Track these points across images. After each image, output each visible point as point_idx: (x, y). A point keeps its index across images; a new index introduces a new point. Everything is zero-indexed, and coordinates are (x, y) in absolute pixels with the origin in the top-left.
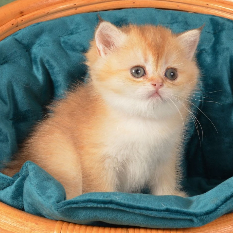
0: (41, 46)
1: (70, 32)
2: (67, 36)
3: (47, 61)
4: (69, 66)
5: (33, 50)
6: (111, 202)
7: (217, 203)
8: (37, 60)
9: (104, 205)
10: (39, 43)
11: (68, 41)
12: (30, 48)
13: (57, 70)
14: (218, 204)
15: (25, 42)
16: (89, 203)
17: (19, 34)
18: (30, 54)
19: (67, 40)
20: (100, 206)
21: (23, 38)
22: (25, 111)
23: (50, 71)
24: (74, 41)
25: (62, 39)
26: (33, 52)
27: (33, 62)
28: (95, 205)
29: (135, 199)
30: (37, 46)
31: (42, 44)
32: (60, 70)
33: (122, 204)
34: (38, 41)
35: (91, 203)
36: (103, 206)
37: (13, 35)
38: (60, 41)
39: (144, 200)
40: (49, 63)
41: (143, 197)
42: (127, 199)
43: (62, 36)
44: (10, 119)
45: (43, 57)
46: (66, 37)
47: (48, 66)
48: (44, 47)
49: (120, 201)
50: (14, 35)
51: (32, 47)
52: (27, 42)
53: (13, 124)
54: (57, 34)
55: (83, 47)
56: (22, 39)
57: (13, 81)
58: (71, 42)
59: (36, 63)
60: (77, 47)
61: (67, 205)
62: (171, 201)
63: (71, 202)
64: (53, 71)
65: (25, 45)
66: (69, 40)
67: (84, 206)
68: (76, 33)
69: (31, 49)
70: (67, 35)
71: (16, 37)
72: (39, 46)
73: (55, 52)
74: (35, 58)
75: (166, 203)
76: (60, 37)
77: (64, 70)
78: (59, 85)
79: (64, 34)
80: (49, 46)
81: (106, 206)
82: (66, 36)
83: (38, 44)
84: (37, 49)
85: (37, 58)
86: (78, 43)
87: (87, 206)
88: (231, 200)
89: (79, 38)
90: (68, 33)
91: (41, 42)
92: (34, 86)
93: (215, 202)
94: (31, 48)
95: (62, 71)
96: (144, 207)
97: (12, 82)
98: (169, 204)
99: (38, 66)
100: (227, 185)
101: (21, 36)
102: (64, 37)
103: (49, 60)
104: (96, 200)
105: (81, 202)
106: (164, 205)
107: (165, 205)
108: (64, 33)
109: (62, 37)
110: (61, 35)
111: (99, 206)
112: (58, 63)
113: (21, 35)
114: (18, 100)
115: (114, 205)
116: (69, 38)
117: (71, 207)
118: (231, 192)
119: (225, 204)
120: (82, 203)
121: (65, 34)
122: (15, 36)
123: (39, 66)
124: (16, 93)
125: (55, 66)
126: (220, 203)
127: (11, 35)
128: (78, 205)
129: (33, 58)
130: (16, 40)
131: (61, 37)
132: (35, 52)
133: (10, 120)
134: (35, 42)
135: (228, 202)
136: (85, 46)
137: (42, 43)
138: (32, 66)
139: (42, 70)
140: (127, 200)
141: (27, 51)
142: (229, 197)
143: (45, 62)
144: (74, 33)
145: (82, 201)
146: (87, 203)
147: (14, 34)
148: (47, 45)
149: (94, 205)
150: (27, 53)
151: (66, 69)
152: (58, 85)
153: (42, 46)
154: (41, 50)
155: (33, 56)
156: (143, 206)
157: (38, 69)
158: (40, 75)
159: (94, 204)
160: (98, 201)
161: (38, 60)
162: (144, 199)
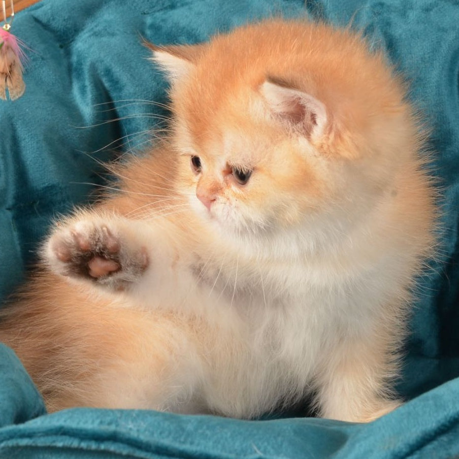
0: (97, 35)
1: (169, 4)
2: (161, 13)
3: (107, 71)
4: (158, 84)
5: (76, 44)
6: (114, 438)
7: (397, 450)
8: (82, 69)
9: (97, 445)
10: (92, 29)
11: (161, 24)
12: (71, 40)
13: (130, 93)
14: (399, 452)
15: (58, 24)
16: (60, 438)
17: (45, 7)
18: (68, 54)
19: (159, 22)
20: (88, 446)
21: (52, 15)
22: (43, 189)
23: (113, 95)
24: (176, 24)
25: (149, 20)
26: (77, 49)
27: (74, 74)
28: (75, 443)
29: (183, 430)
30: (87, 35)
31: (99, 30)
32: (135, 94)
33: (141, 442)
34: (90, 24)
35: (64, 437)
36: (94, 446)
37: (30, 8)
38: (143, 23)
39: (207, 435)
40: (112, 76)
41: (205, 427)
42: (159, 431)
43: (150, 12)
44: (7, 206)
45: (97, 61)
46: (158, 14)
47: (109, 83)
48: (102, 38)
49: (138, 436)
50: (31, 10)
51: (76, 38)
52: (62, 27)
53: (16, 218)
54: (137, 8)
55: (194, 38)
56: (51, 18)
57: (15, 118)
58: (169, 26)
59: (80, 76)
60: (181, 37)
61: (8, 439)
62: (280, 439)
63: (15, 434)
64: (121, 94)
65: (59, 33)
66: (163, 20)
67: (48, 444)
68: (182, 5)
69: (72, 43)
70: (162, 10)
71: (38, 13)
72: (93, 35)
73: (126, 50)
74: (80, 63)
75: (266, 444)
76: (145, 14)
77: (145, 92)
78: (134, 127)
79: (154, 7)
80: (113, 35)
81: (103, 447)
82: (159, 11)
83: (89, 31)
84: (86, 41)
85: (83, 63)
86: (184, 28)
87: (54, 444)
88: (435, 443)
89: (187, 16)
90: (163, 4)
91: (96, 26)
92: (69, 130)
93: (392, 448)
94: (73, 41)
95: (141, 94)
96: (197, 454)
97: (13, 120)
98: (273, 448)
99: (84, 84)
100: (431, 402)
101: (49, 11)
102: (155, 15)
103: (110, 68)
104: (77, 430)
105: (40, 434)
106: (259, 448)
107: (262, 449)
108: (154, 4)
109: (148, 14)
110: (147, 10)
111: (84, 445)
112: (131, 75)
113: (49, 9)
114: (28, 163)
115: (121, 445)
116: (164, 17)
117: (17, 444)
118: (439, 421)
119: (418, 452)
120: (43, 436)
121: (156, 7)
122: (33, 12)
123: (87, 83)
124: (23, 145)
125: (125, 82)
126: (405, 450)
127: (26, 9)
128: (34, 442)
129: (75, 64)
130: (36, 20)
131: (145, 16)
132: (79, 49)
133: (9, 209)
134: (83, 26)
135: (429, 447)
136: (199, 35)
137: (100, 28)
138: (71, 83)
139: (92, 93)
140: (161, 433)
141: (61, 47)
142: (433, 434)
143: (102, 73)
144: (179, 5)
145: (43, 432)
146: (54, 438)
147: (33, 7)
148: (108, 33)
149: (72, 443)
150: (62, 51)
151: (149, 90)
152: (131, 127)
153: (99, 35)
154: (94, 44)
155: (74, 59)
156: (196, 452)
157: (83, 90)
158: (87, 105)
159: (72, 439)
160: (84, 432)
161: (86, 68)
162: (208, 432)
